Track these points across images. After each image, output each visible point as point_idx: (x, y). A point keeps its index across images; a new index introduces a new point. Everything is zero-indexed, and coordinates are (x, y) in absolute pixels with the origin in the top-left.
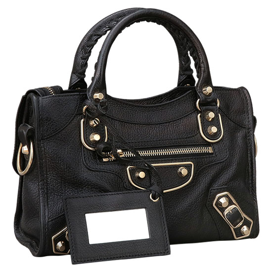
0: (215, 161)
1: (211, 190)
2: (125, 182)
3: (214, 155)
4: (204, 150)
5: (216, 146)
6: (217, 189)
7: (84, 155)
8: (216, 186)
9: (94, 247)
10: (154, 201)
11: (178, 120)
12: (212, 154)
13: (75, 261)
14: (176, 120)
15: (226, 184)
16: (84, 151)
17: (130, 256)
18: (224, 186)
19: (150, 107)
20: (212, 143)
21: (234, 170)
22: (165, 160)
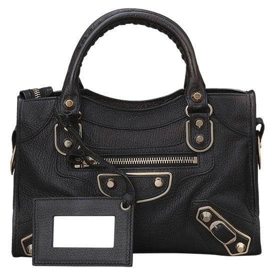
0: (197, 173)
1: (193, 202)
2: (96, 190)
3: (197, 166)
4: (188, 160)
5: (201, 157)
6: (199, 202)
7: (57, 160)
8: (198, 199)
9: (56, 250)
10: (124, 209)
11: (165, 126)
12: (196, 164)
13: (35, 263)
14: (163, 127)
15: (208, 198)
16: (58, 156)
17: (89, 264)
18: (205, 200)
19: (135, 111)
20: (199, 153)
21: (218, 183)
22: (141, 169)
